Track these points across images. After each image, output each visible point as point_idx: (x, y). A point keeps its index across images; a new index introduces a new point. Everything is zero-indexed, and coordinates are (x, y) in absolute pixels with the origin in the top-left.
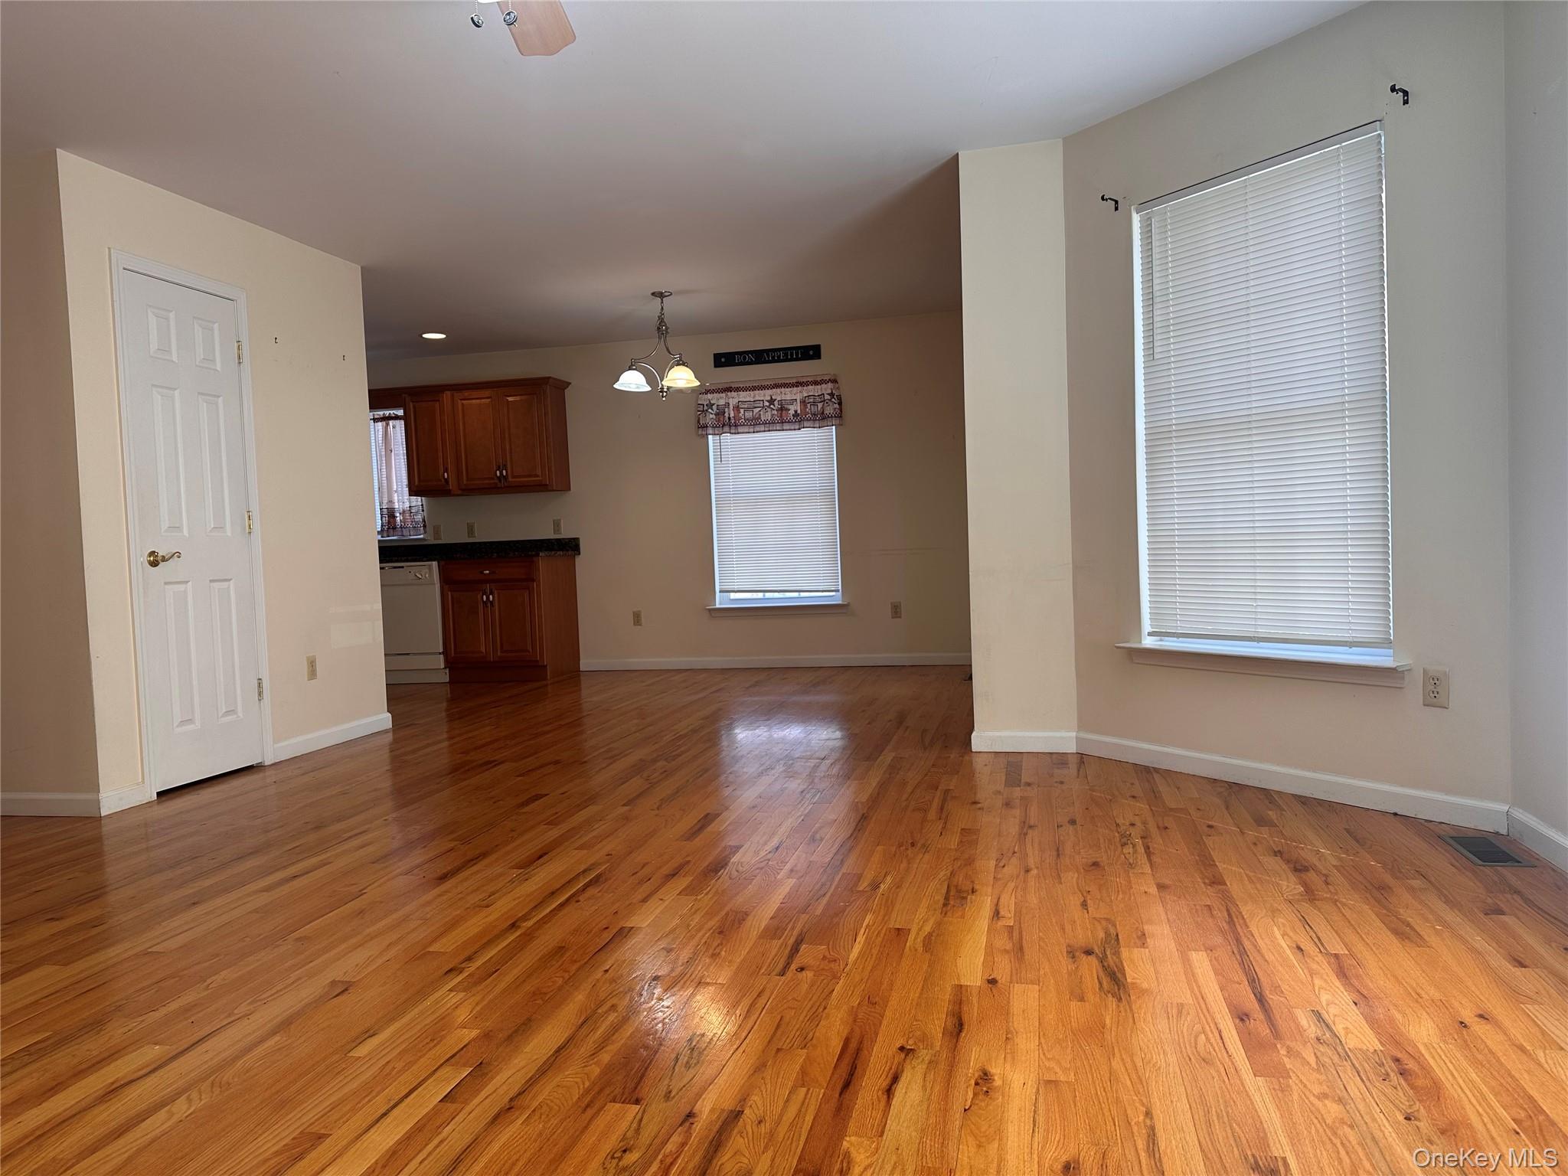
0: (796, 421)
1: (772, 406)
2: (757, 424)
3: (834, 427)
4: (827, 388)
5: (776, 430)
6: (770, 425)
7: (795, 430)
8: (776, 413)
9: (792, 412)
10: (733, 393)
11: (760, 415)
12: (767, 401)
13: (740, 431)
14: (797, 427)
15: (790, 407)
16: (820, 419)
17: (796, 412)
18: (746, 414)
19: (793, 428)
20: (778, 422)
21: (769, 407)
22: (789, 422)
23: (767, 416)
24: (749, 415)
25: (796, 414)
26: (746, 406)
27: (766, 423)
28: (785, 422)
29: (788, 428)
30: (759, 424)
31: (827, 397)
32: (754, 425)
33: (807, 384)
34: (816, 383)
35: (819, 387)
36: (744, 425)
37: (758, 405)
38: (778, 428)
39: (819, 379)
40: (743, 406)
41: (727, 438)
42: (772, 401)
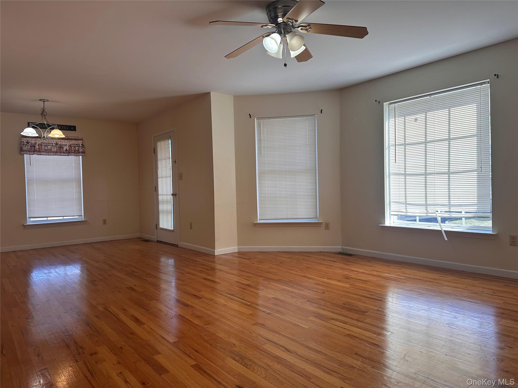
0: (66, 153)
1: (57, 146)
2: (50, 152)
3: (81, 157)
4: (80, 142)
5: (58, 155)
6: (56, 153)
7: (66, 156)
8: (58, 149)
9: (65, 149)
10: (38, 139)
11: (51, 149)
12: (55, 144)
13: (42, 154)
14: (67, 155)
15: (64, 147)
16: (76, 153)
17: (66, 149)
18: (45, 148)
19: (65, 155)
20: (58, 152)
21: (56, 146)
22: (64, 153)
23: (55, 150)
24: (46, 148)
25: (66, 150)
26: (45, 145)
27: (54, 152)
28: (62, 152)
29: (63, 155)
30: (51, 152)
31: (81, 145)
32: (48, 152)
33: (72, 139)
34: (75, 140)
35: (77, 141)
36: (44, 152)
37: (50, 145)
38: (58, 154)
39: (76, 138)
40: (43, 145)
41: (35, 157)
42: (57, 144)
